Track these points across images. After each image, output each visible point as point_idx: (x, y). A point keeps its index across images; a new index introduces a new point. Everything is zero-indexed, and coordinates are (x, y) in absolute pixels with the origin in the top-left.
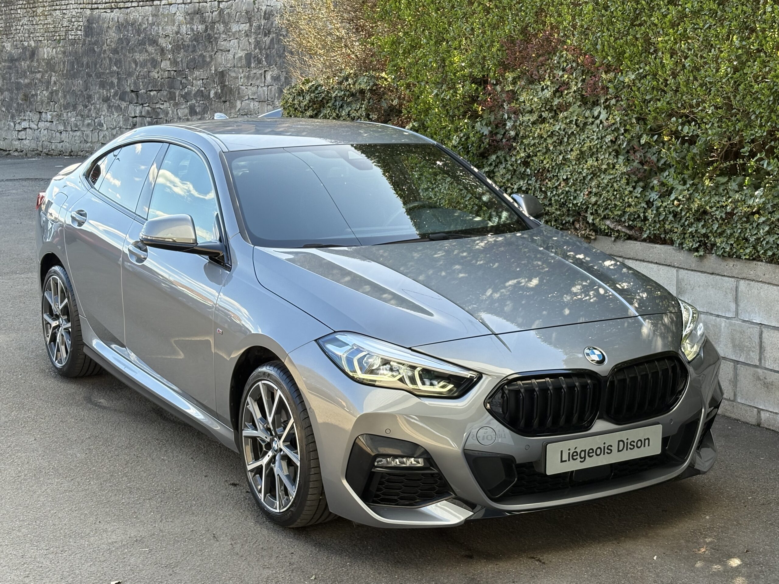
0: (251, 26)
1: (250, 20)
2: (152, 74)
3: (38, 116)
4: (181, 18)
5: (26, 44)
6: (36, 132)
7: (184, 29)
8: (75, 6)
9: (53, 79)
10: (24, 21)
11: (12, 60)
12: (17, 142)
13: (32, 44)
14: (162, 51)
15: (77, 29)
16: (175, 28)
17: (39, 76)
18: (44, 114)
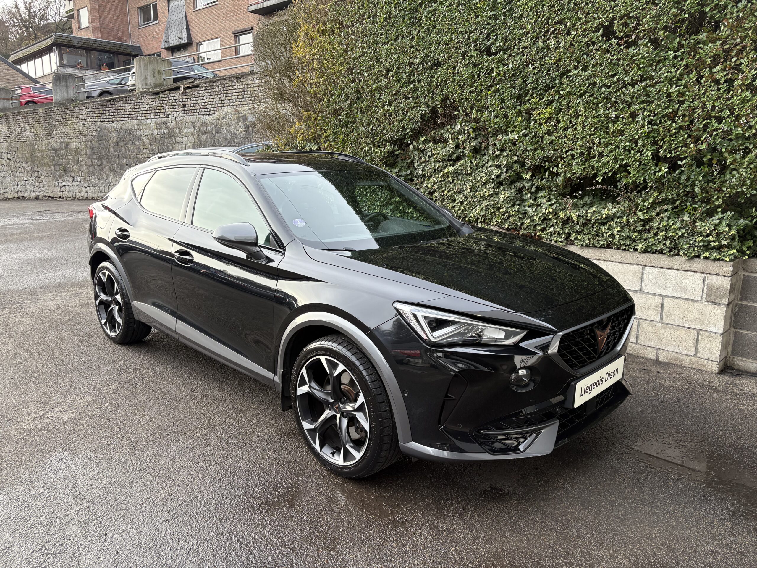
0: (195, 129)
1: (194, 127)
2: (138, 156)
3: (71, 179)
4: (154, 126)
5: (62, 140)
6: (71, 187)
7: (156, 132)
8: (90, 120)
9: (80, 159)
10: (60, 128)
11: (54, 149)
12: (61, 193)
13: (66, 140)
14: (144, 143)
15: (92, 133)
16: (151, 132)
17: (71, 157)
18: (75, 178)
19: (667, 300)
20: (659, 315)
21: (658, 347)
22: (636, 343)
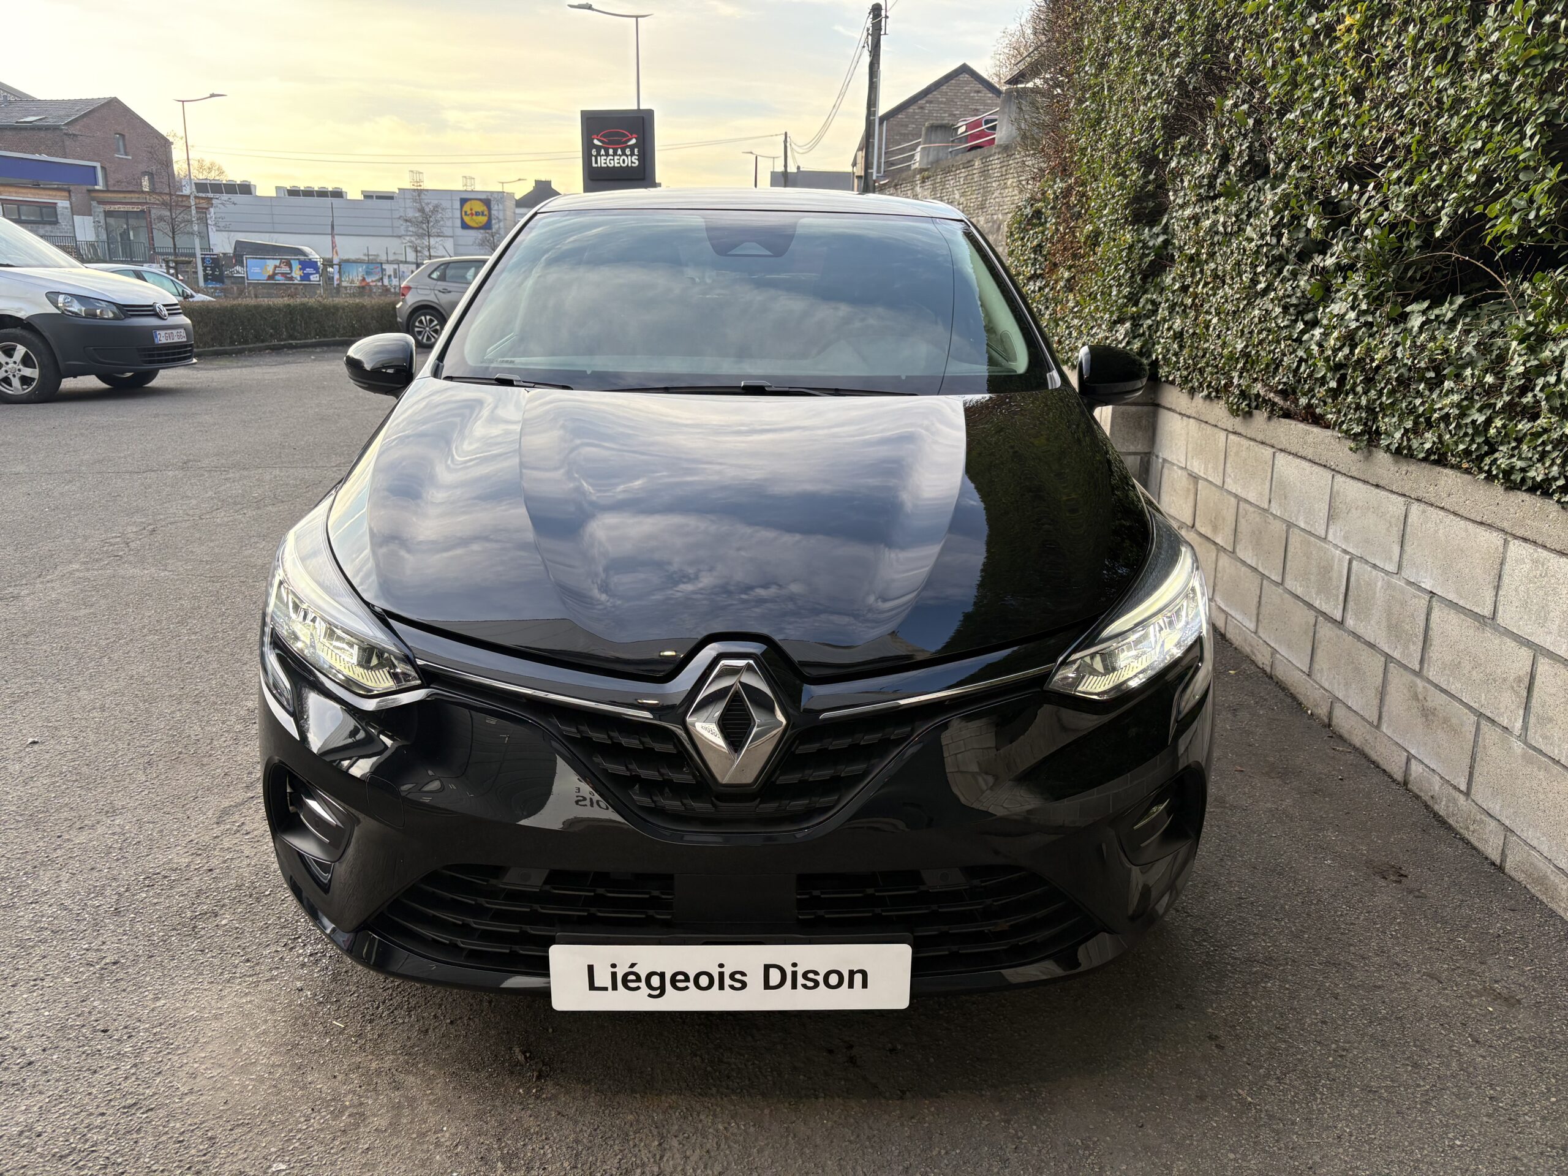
19: (1544, 666)
20: (1521, 712)
21: (1507, 823)
22: (1467, 794)
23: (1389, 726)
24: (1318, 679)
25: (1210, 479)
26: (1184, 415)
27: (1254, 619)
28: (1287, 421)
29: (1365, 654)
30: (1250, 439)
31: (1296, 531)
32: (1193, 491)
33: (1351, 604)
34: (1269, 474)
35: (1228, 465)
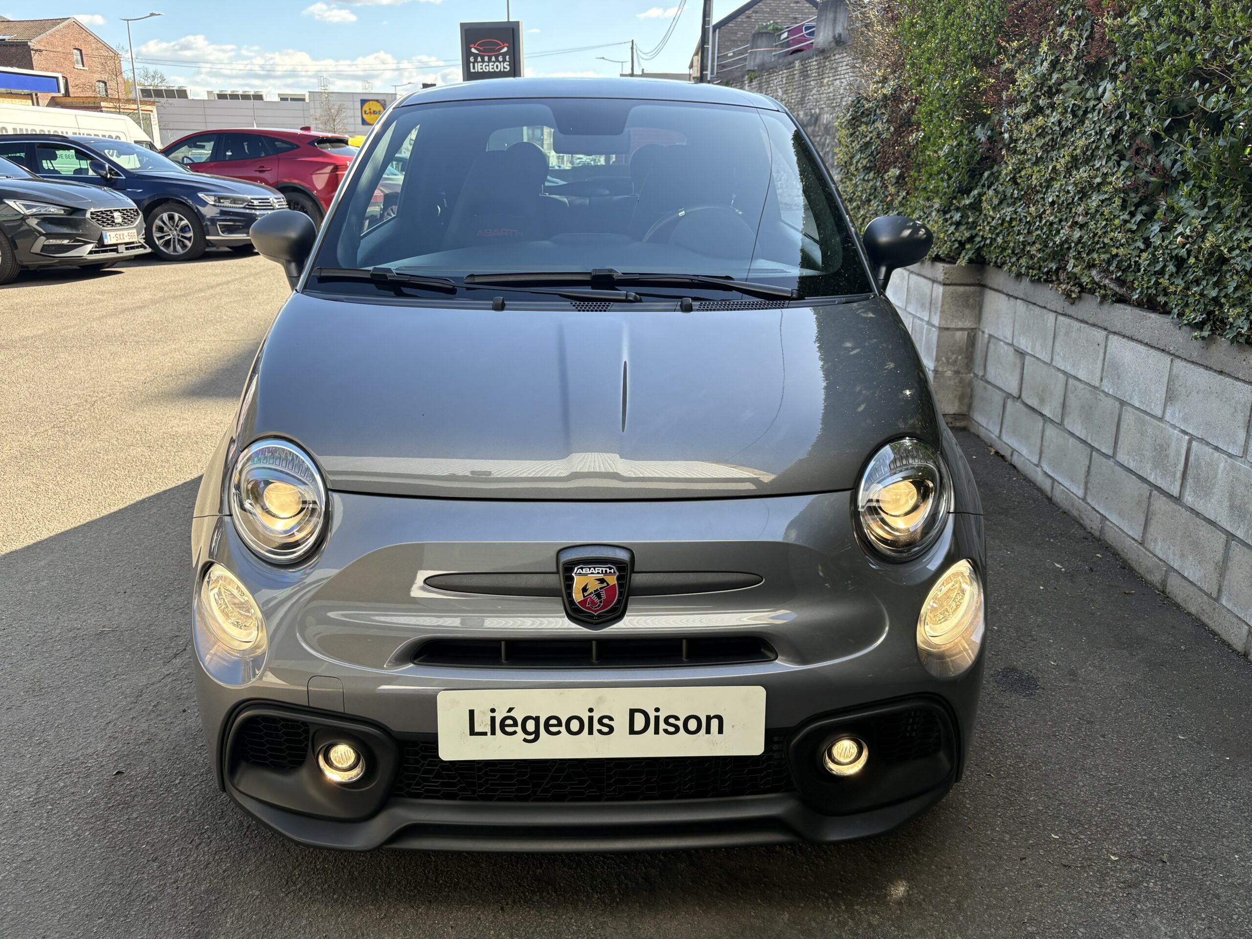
15: (849, 96)
23: (1229, 600)
24: (1151, 548)
25: (1037, 355)
26: (1012, 296)
27: (1082, 486)
28: (1121, 306)
29: (1205, 531)
30: (1082, 321)
31: (1129, 408)
32: (1019, 365)
33: (1190, 481)
34: (1102, 355)
35: (1057, 344)
